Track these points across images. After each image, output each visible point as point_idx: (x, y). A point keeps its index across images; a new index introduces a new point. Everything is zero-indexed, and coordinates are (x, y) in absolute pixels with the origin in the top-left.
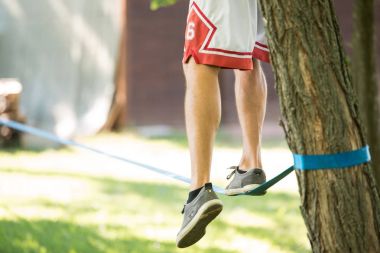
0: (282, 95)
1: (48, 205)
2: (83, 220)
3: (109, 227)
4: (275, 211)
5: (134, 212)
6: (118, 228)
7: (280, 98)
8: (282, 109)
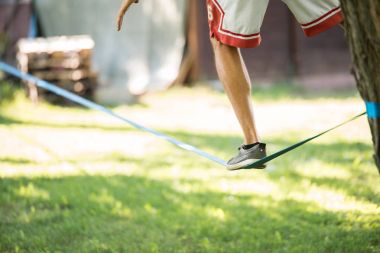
0: (353, 42)
1: (122, 160)
2: (157, 174)
3: (182, 181)
4: (351, 161)
5: (208, 166)
6: (192, 182)
7: (351, 46)
8: (352, 57)
